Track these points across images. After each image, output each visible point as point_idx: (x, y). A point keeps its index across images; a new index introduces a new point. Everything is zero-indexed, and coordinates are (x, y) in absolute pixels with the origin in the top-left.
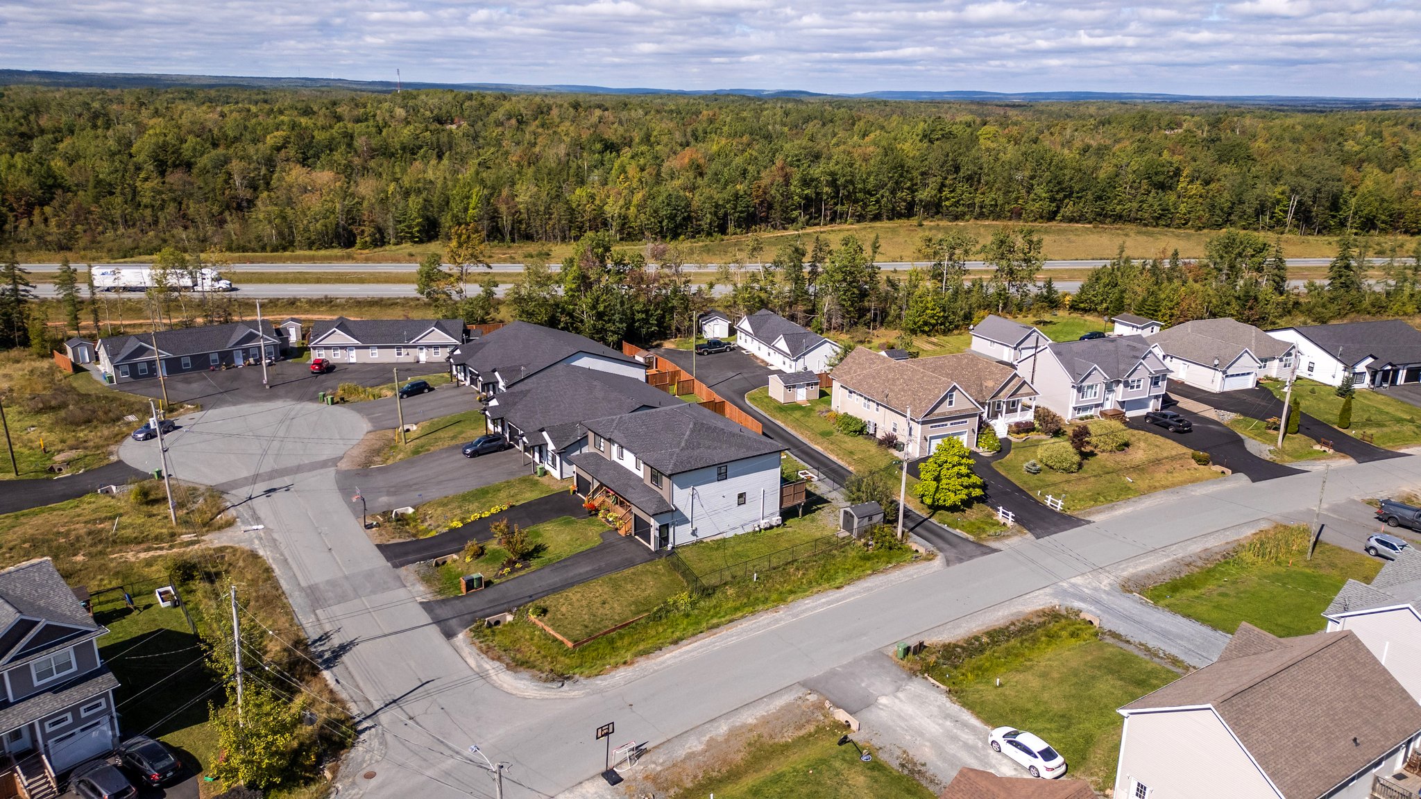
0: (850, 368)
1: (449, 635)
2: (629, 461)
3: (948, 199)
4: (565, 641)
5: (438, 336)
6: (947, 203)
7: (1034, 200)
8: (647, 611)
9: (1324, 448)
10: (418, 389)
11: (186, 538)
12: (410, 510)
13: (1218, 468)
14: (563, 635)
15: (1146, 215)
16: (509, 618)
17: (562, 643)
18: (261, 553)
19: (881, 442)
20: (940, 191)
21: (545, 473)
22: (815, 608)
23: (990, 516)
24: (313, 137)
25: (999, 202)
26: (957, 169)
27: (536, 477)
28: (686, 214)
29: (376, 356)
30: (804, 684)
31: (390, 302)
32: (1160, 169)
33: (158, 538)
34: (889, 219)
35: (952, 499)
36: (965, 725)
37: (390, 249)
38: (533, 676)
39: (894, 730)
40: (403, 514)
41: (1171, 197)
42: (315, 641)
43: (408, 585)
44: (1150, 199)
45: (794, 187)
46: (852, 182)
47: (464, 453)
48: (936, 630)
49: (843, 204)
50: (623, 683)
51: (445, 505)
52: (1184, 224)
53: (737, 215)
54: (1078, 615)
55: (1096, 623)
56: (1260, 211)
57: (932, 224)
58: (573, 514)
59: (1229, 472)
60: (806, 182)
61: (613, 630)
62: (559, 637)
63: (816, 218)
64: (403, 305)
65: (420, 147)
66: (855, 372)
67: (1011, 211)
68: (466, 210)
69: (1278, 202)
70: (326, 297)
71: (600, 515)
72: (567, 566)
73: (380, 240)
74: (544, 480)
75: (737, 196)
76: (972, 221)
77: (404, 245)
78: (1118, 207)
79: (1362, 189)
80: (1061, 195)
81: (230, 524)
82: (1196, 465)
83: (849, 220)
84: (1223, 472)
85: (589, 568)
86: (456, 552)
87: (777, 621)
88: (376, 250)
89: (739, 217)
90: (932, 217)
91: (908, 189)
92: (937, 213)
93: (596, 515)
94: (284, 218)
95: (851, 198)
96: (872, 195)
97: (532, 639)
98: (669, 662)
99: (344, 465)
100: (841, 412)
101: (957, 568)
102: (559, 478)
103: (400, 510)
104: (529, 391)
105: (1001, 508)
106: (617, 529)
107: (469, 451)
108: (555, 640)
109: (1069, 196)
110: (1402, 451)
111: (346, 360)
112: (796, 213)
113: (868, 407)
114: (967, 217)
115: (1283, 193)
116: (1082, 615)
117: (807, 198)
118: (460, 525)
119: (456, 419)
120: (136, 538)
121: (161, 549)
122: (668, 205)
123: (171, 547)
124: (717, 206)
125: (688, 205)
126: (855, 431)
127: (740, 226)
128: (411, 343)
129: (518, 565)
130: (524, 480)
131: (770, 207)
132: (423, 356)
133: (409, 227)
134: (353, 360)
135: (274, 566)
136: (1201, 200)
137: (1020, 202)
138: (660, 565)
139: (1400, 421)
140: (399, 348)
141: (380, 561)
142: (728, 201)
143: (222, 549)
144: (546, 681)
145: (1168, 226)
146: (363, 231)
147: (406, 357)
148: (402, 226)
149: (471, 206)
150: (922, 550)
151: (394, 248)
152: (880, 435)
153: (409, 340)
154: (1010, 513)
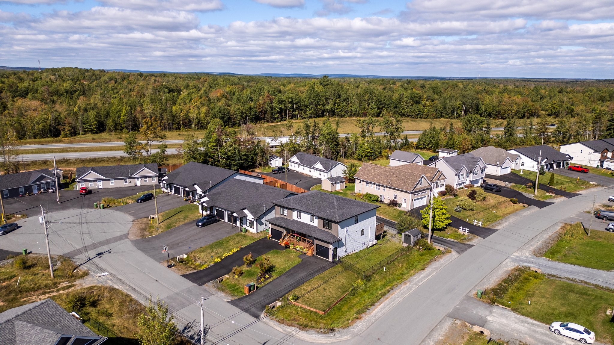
0: (364, 173)
1: (257, 317)
2: (306, 218)
3: (337, 109)
4: (318, 311)
5: (147, 172)
6: (337, 110)
7: (371, 109)
8: (347, 291)
9: (550, 194)
10: (148, 198)
11: (64, 284)
12: (185, 256)
13: (521, 205)
14: (316, 308)
15: (413, 114)
16: (279, 304)
17: (316, 312)
18: (117, 287)
19: (389, 205)
20: (334, 105)
21: (246, 231)
22: (421, 280)
23: (456, 231)
24: (18, 87)
25: (358, 110)
26: (339, 96)
27: (243, 233)
28: (228, 116)
29: (113, 184)
30: (449, 316)
31: (100, 160)
32: (416, 96)
33: (46, 286)
34: (315, 117)
35: (442, 225)
36: (533, 324)
37: (80, 137)
38: (317, 332)
39: (507, 332)
40: (182, 258)
41: (420, 106)
42: (184, 330)
43: (214, 293)
44: (414, 107)
45: (275, 104)
46: (299, 102)
47: (197, 225)
48: (481, 283)
49: (295, 111)
50: (365, 329)
51: (203, 251)
52: (427, 117)
53: (251, 116)
54: (530, 269)
55: (538, 272)
56: (453, 112)
57: (333, 119)
58: (276, 248)
59: (527, 205)
60: (281, 102)
61: (337, 303)
62: (314, 310)
63: (285, 118)
64: (107, 161)
65: (76, 92)
66: (368, 174)
67: (363, 113)
68: (119, 117)
69: (459, 107)
70: (64, 159)
71: (291, 248)
72: (292, 274)
73: (74, 133)
74: (247, 234)
75: (250, 108)
76: (348, 118)
77: (87, 135)
78: (403, 111)
79: (485, 103)
80: (381, 107)
81: (86, 274)
82: (513, 204)
83: (299, 118)
84: (524, 206)
85: (305, 274)
86: (227, 274)
87: (410, 288)
88: (72, 138)
89: (252, 117)
90: (332, 116)
91: (322, 104)
92: (334, 115)
93: (289, 248)
94: (20, 123)
95: (299, 109)
96: (307, 107)
97: (298, 313)
98: (379, 315)
99: (132, 237)
100: (365, 193)
101: (464, 254)
102: (256, 232)
103: (180, 257)
104: (221, 192)
105: (461, 227)
106: (305, 253)
107: (200, 224)
108: (312, 312)
109: (384, 107)
110: (578, 193)
111: (96, 187)
112: (277, 116)
113: (379, 189)
114: (346, 116)
115: (460, 104)
116: (531, 269)
117: (281, 109)
118: (220, 260)
119: (179, 210)
120: (33, 288)
121: (53, 292)
122: (220, 112)
123: (58, 290)
124: (242, 112)
125: (229, 113)
126: (375, 201)
127: (252, 122)
128: (132, 176)
129: (267, 276)
130: (238, 235)
131: (265, 113)
132: (139, 183)
133: (90, 126)
134: (100, 187)
135: (129, 293)
136: (431, 108)
137: (366, 109)
138: (339, 268)
139: (567, 182)
140: (126, 179)
141: (189, 284)
142: (248, 110)
143: (91, 288)
144: (325, 333)
145: (421, 118)
146: (64, 129)
147: (130, 183)
148: (86, 125)
149: (122, 115)
150: (442, 249)
151: (82, 136)
152: (387, 201)
153: (131, 175)
154: (467, 229)
